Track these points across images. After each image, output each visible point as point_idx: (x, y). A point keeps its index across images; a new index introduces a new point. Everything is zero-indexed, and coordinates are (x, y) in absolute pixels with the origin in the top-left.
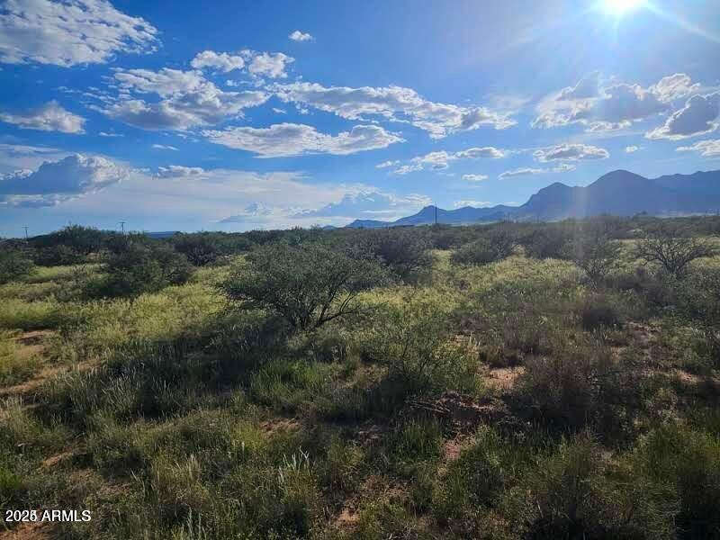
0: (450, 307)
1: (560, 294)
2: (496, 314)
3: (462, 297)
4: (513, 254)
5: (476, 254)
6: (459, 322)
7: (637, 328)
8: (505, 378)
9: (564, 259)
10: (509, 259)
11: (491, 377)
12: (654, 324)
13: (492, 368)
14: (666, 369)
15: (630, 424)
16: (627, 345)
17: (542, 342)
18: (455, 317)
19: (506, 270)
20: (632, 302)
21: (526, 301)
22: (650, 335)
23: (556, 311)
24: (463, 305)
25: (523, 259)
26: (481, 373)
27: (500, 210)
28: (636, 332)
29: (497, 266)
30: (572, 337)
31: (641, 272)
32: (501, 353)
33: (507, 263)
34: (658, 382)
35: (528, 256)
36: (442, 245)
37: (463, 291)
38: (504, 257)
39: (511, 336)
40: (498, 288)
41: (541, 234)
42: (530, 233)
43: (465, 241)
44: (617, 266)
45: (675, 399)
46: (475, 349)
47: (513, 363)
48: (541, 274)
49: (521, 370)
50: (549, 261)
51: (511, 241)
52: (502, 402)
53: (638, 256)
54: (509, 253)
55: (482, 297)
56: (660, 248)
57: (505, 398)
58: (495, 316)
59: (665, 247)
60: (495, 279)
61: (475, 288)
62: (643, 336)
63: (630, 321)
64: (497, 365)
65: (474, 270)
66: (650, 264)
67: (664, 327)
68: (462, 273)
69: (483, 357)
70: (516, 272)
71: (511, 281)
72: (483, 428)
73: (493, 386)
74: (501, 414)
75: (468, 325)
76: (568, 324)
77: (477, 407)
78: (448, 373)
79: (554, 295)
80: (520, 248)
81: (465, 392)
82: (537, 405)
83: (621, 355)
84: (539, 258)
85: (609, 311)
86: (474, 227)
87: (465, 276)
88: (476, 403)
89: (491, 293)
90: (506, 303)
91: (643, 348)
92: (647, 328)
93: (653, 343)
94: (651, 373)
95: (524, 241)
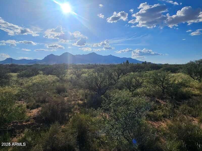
0: (16, 92)
1: (52, 85)
2: (33, 92)
3: (21, 88)
4: (39, 74)
5: (27, 74)
6: (19, 97)
7: (71, 92)
8: (35, 112)
9: (53, 75)
10: (38, 75)
11: (30, 112)
12: (74, 90)
13: (31, 110)
14: (76, 101)
15: (68, 116)
16: (68, 96)
17: (47, 99)
18: (18, 95)
19: (36, 79)
20: (70, 85)
21: (43, 87)
22: (73, 93)
23: (51, 90)
24: (21, 91)
25: (42, 75)
26: (27, 112)
27: (35, 61)
28: (70, 93)
29: (34, 78)
30: (55, 96)
31: (71, 78)
32: (34, 104)
33: (37, 77)
34: (75, 104)
35: (44, 74)
36: (14, 71)
37: (22, 86)
38: (36, 75)
39: (37, 98)
40: (34, 84)
41: (47, 68)
42: (44, 68)
43: (23, 70)
44: (67, 76)
45: (78, 108)
46: (25, 105)
47: (38, 107)
48: (47, 79)
49: (40, 108)
50: (50, 75)
51: (39, 70)
52: (33, 120)
53: (71, 74)
54: (38, 74)
55: (28, 88)
56: (76, 72)
57: (34, 118)
58: (32, 93)
59: (77, 72)
60: (33, 82)
61: (25, 85)
62: (72, 94)
63: (69, 90)
64: (33, 108)
65: (25, 79)
66: (74, 76)
67: (76, 91)
68: (21, 80)
69: (28, 107)
70: (40, 79)
71: (38, 82)
72: (26, 130)
73: (31, 115)
74: (32, 124)
75: (23, 97)
76: (54, 93)
77: (25, 124)
78: (14, 115)
79: (50, 85)
80: (41, 72)
81: (20, 120)
82: (44, 118)
83: (67, 99)
84: (47, 75)
85: (64, 88)
86: (26, 65)
87: (22, 81)
88: (24, 123)
89: (32, 86)
90: (36, 89)
91: (72, 96)
92: (73, 91)
93: (74, 95)
94: (73, 102)
95: (42, 70)
